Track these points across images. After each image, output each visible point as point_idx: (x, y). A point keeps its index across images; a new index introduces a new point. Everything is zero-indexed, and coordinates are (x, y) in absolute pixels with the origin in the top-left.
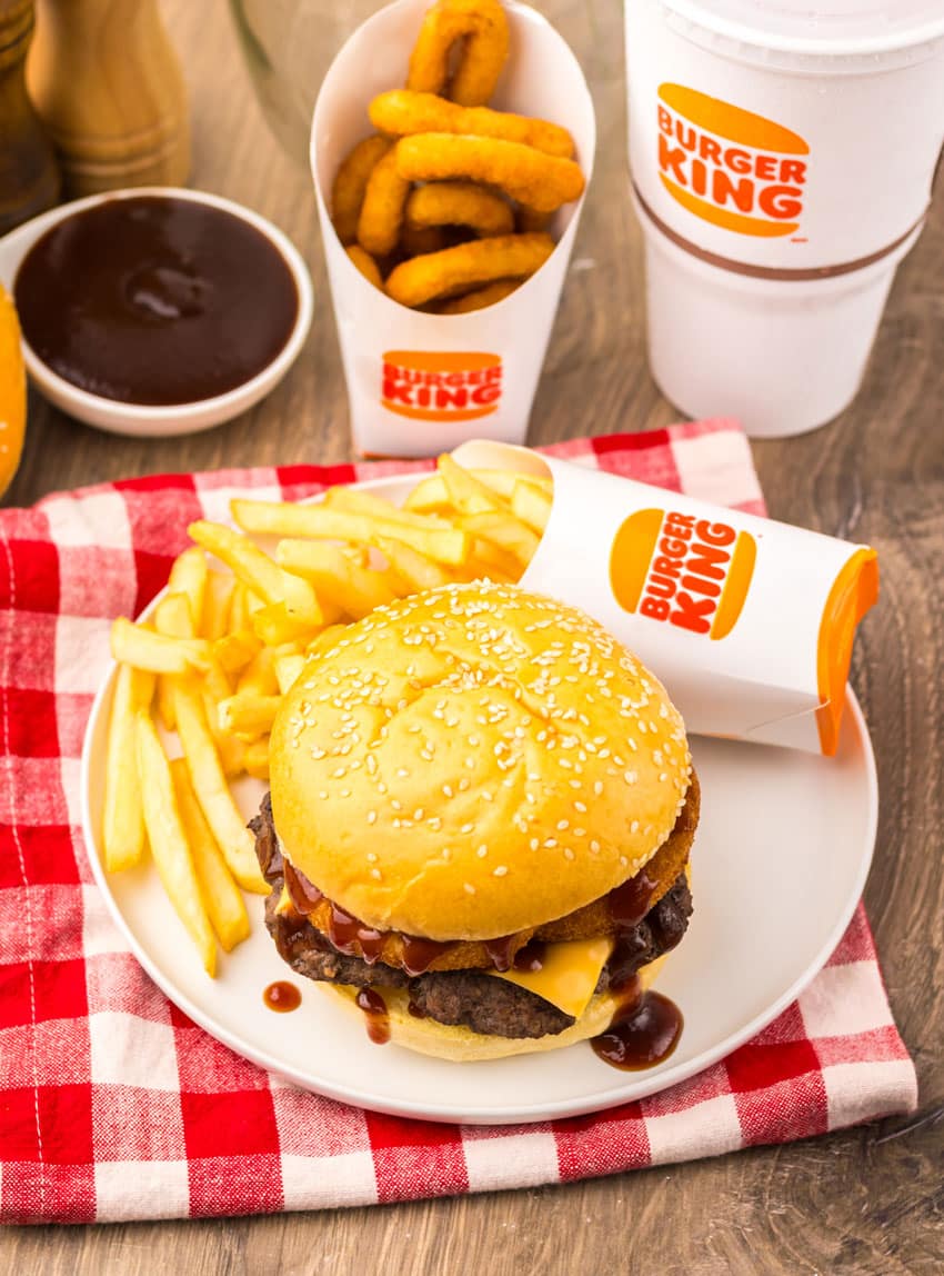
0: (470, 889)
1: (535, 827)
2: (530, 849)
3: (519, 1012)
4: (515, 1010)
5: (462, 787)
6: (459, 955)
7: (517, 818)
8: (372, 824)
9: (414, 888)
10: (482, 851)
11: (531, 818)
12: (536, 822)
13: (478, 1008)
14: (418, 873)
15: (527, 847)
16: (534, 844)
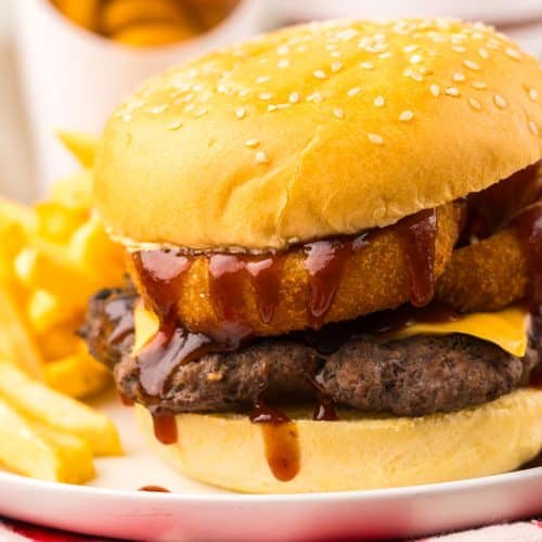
0: (376, 139)
1: (430, 78)
2: (431, 94)
3: (451, 363)
4: (446, 360)
5: (335, 68)
6: (375, 257)
7: (408, 73)
8: (242, 119)
9: (308, 157)
10: (379, 102)
11: (422, 70)
12: (430, 73)
13: (401, 375)
14: (310, 140)
15: (428, 94)
16: (435, 90)
